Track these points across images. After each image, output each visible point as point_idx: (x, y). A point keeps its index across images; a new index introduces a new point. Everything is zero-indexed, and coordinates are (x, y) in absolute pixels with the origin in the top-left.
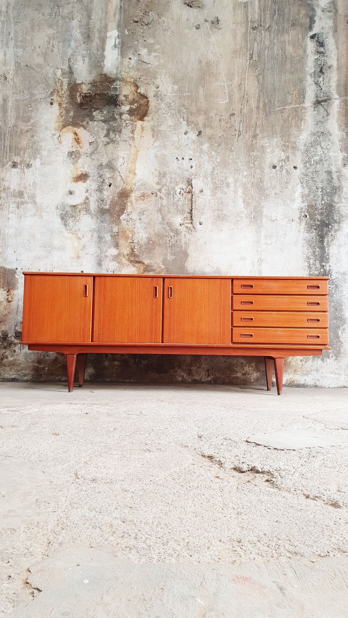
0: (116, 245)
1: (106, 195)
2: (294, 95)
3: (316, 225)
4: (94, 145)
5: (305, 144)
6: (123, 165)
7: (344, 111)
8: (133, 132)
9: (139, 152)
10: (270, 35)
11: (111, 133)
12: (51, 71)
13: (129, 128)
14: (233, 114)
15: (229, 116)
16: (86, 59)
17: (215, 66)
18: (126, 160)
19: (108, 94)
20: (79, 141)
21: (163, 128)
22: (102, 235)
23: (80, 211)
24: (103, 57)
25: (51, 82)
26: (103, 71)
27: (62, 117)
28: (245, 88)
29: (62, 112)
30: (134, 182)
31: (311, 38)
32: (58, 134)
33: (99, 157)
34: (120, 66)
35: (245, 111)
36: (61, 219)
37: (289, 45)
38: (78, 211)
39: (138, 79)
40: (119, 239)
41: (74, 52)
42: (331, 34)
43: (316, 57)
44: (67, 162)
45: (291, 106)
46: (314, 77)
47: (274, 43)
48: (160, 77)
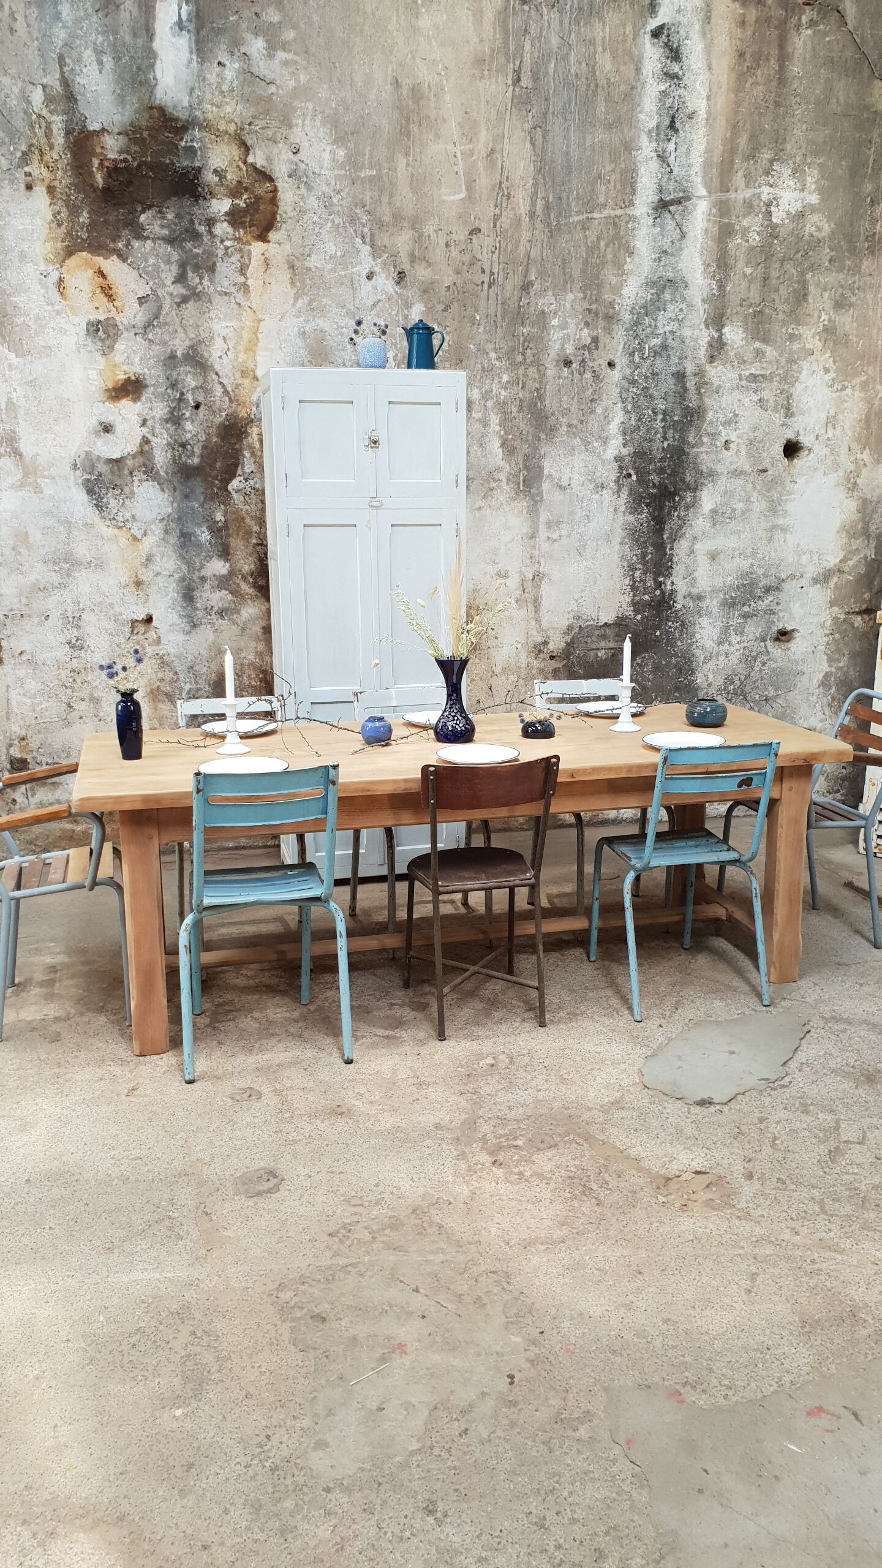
0: (224, 550)
1: (190, 432)
2: (612, 184)
3: (650, 495)
4: (150, 305)
5: (634, 308)
6: (224, 357)
7: (716, 228)
8: (243, 270)
9: (262, 323)
10: (561, 22)
11: (190, 274)
12: (16, 90)
13: (234, 259)
14: (476, 231)
15: (467, 233)
16: (105, 60)
17: (433, 99)
18: (231, 344)
19: (173, 164)
20: (111, 292)
21: (314, 262)
22: (190, 530)
23: (131, 473)
24: (150, 56)
25: (19, 122)
26: (155, 98)
27: (59, 225)
28: (503, 161)
29: (59, 213)
30: (254, 398)
31: (652, 36)
32: (55, 275)
33: (166, 337)
34: (197, 85)
35: (505, 222)
36: (88, 493)
37: (604, 50)
38: (126, 472)
39: (247, 127)
40: (228, 536)
41: (73, 36)
42: (697, 27)
43: (663, 88)
44: (89, 348)
45: (607, 212)
46: (657, 140)
47: (570, 42)
48: (300, 121)
